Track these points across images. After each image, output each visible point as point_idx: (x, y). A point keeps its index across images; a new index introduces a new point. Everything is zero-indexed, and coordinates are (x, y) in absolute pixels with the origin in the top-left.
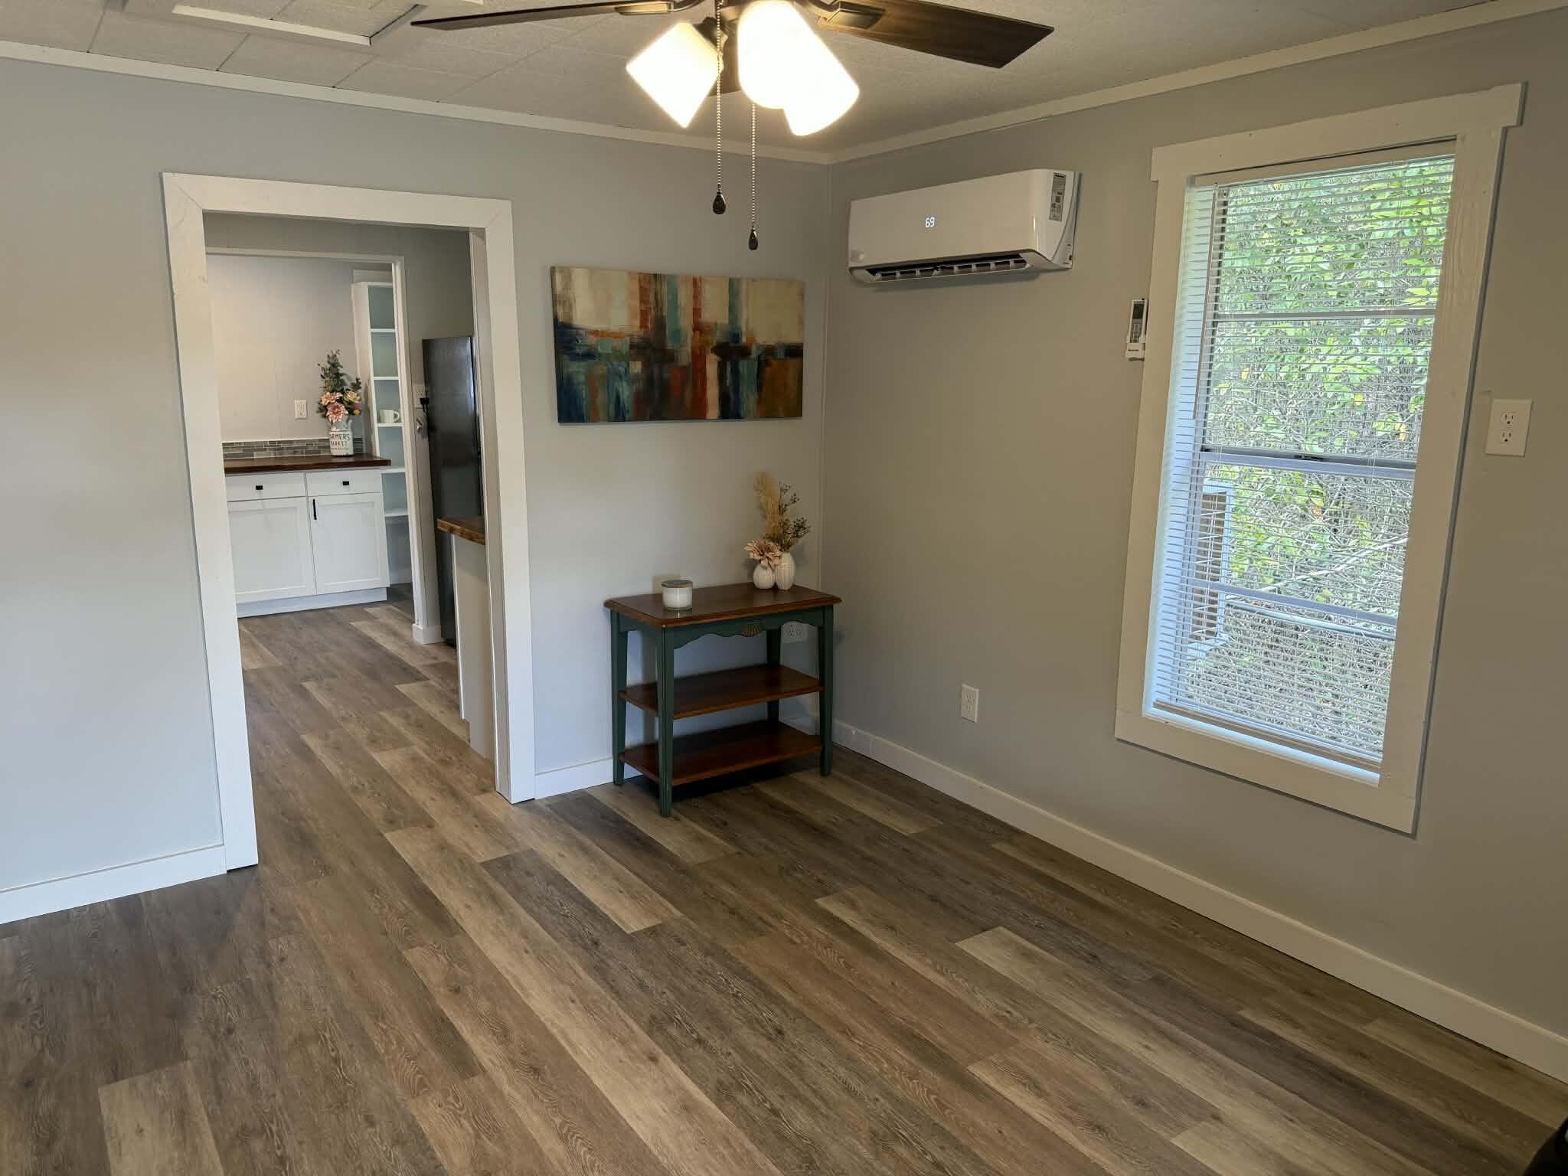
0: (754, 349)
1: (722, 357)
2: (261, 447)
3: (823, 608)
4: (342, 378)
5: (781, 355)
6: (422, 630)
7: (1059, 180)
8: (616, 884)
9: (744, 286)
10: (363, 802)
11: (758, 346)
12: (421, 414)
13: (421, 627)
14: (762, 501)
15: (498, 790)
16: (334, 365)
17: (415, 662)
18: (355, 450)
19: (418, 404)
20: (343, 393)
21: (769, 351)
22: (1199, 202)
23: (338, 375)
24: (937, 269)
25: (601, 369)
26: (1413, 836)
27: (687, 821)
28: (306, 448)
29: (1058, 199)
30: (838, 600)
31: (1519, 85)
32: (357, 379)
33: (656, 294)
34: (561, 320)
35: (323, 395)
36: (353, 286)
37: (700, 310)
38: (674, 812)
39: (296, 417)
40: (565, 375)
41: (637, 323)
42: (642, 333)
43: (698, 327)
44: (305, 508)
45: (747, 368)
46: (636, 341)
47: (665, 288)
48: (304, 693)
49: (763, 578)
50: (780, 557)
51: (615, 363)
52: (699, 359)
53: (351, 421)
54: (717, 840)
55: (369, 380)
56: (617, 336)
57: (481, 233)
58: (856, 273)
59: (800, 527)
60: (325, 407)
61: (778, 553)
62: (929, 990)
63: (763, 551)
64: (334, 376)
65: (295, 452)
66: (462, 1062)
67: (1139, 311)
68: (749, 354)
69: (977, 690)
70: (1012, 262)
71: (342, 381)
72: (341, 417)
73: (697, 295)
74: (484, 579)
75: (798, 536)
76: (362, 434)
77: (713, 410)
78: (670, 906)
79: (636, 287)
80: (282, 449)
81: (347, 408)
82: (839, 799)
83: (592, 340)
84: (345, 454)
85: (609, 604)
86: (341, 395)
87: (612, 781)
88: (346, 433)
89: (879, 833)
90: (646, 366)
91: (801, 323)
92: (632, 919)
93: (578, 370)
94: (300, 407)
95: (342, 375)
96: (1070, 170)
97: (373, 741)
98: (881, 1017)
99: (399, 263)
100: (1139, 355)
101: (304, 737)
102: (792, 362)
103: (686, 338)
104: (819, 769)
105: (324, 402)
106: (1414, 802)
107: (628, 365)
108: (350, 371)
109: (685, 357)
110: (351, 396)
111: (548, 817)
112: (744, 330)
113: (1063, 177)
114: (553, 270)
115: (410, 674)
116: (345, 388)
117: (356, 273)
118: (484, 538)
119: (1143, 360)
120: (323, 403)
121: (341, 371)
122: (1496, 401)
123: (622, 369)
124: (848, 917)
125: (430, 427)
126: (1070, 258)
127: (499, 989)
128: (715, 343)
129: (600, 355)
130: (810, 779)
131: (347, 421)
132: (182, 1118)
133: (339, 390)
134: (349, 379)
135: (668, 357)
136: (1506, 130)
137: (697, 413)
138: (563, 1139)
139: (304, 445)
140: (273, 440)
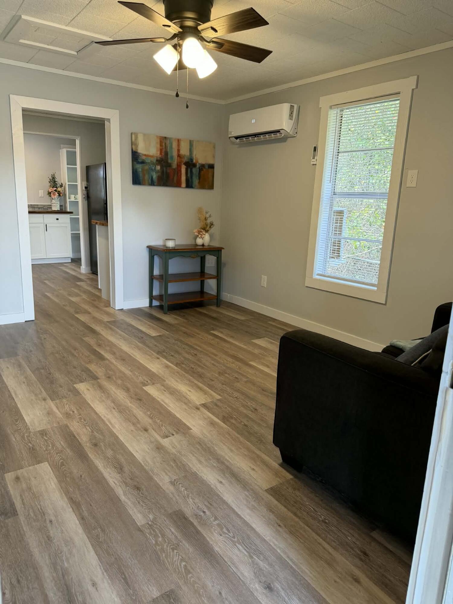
0: (198, 164)
1: (187, 166)
3: (218, 250)
4: (56, 183)
5: (207, 167)
6: (84, 268)
7: (292, 107)
8: (149, 327)
9: (194, 144)
10: (67, 308)
11: (199, 164)
12: (85, 192)
13: (84, 267)
14: (199, 216)
15: (111, 306)
16: (54, 178)
17: (82, 277)
18: (60, 209)
19: (84, 188)
21: (203, 166)
22: (333, 114)
23: (55, 181)
24: (256, 137)
25: (146, 167)
26: (385, 304)
27: (172, 315)
28: (43, 207)
29: (291, 113)
30: (223, 249)
31: (416, 76)
33: (165, 144)
34: (134, 150)
35: (49, 189)
36: (60, 150)
37: (180, 150)
38: (168, 313)
39: (40, 197)
40: (135, 168)
41: (159, 152)
42: (160, 156)
43: (179, 156)
44: (43, 227)
45: (195, 171)
46: (158, 159)
47: (168, 141)
48: (45, 284)
49: (199, 241)
50: (205, 234)
51: (151, 166)
52: (179, 166)
53: (59, 198)
54: (181, 319)
55: (66, 184)
56: (152, 156)
57: (109, 120)
58: (231, 138)
59: (212, 224)
60: (50, 193)
61: (204, 233)
62: (240, 348)
63: (199, 232)
64: (53, 182)
65: (39, 208)
66: (101, 358)
67: (315, 149)
68: (196, 166)
69: (266, 277)
70: (278, 133)
71: (56, 184)
72: (56, 197)
73: (179, 145)
74: (108, 239)
75: (211, 228)
76: (63, 204)
77: (184, 184)
78: (165, 331)
79: (159, 141)
80: (35, 207)
81: (58, 194)
82: (221, 312)
83: (144, 158)
84: (57, 210)
85: (148, 247)
86: (56, 189)
87: (148, 306)
88: (57, 203)
89: (233, 319)
90: (162, 167)
91: (214, 157)
92: (153, 333)
93: (139, 167)
94: (41, 193)
96: (295, 104)
97: (70, 295)
98: (226, 353)
99: (78, 139)
100: (315, 163)
101: (46, 293)
102: (210, 170)
103: (175, 159)
104: (216, 306)
105: (50, 191)
106: (385, 294)
107: (156, 166)
108: (59, 181)
109: (174, 166)
110: (59, 189)
111: (128, 313)
112: (194, 158)
113: (293, 106)
114: (132, 134)
115: (80, 280)
116: (57, 186)
117: (61, 145)
118: (108, 224)
119: (316, 165)
121: (56, 180)
122: (409, 171)
123: (153, 168)
124: (220, 335)
125: (88, 197)
126: (296, 133)
127: (112, 345)
128: (184, 162)
129: (146, 163)
130: (214, 308)
131: (58, 198)
132: (20, 366)
133: (55, 187)
134: (59, 184)
135: (169, 165)
136: (413, 90)
137: (178, 185)
138: (131, 371)
139: (42, 206)
140: (31, 204)
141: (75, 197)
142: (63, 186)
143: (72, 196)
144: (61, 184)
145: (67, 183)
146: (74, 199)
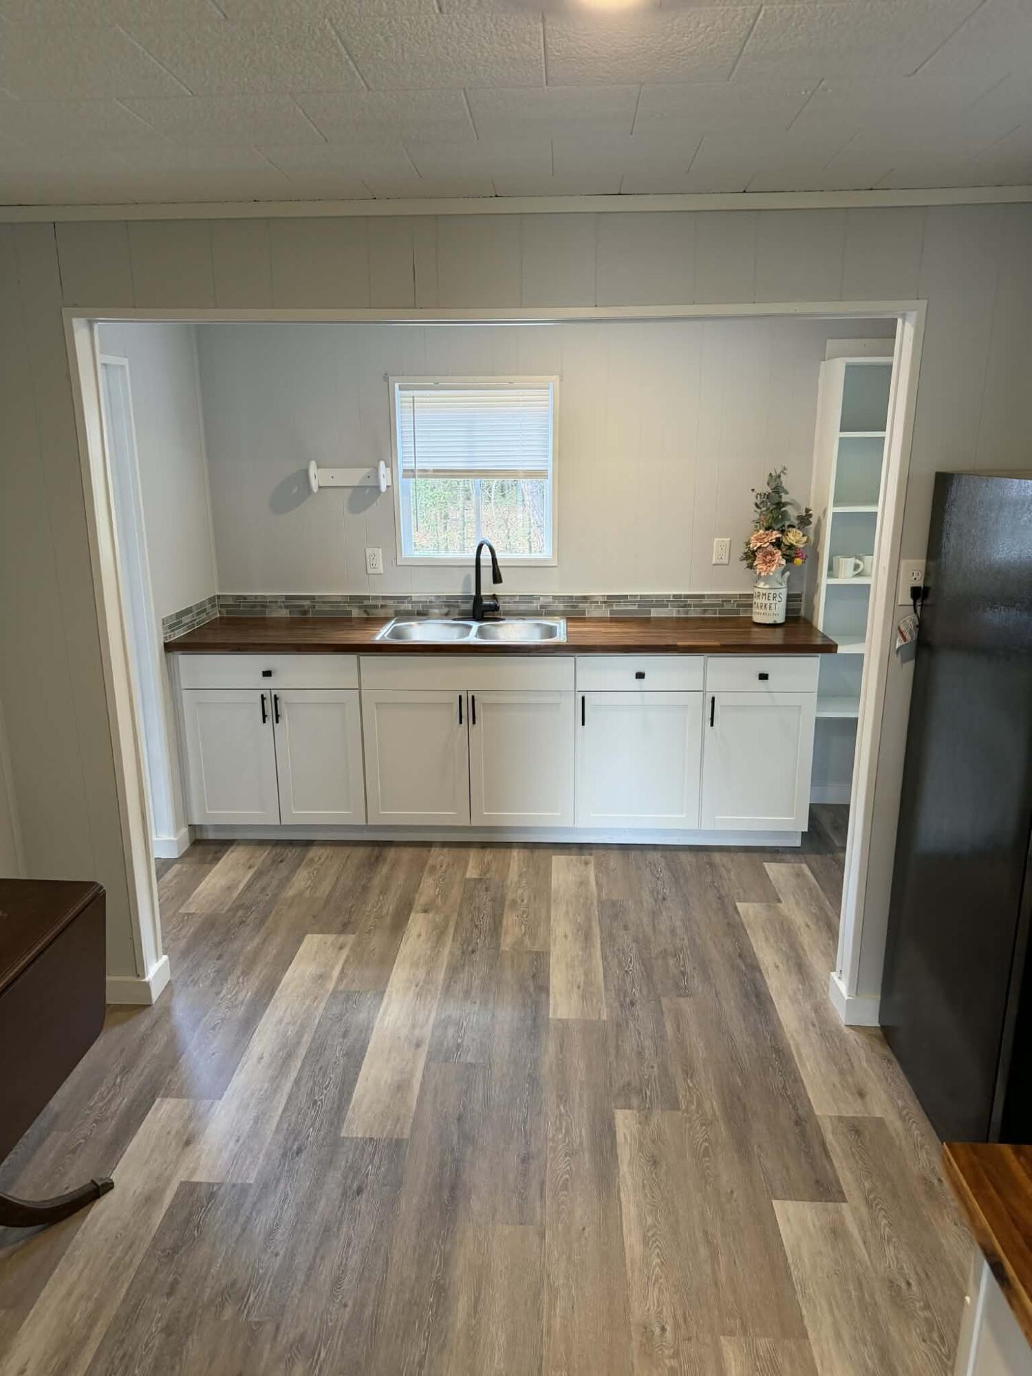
2: (660, 602)
4: (785, 508)
12: (908, 621)
16: (778, 490)
18: (787, 616)
19: (905, 598)
20: (783, 532)
23: (780, 505)
28: (720, 605)
32: (807, 510)
35: (752, 535)
36: (823, 366)
39: (714, 562)
44: (700, 706)
53: (788, 574)
55: (825, 512)
60: (754, 552)
64: (774, 506)
65: (705, 611)
71: (785, 512)
72: (773, 569)
76: (803, 589)
80: (690, 606)
81: (784, 555)
84: (771, 622)
86: (780, 535)
88: (777, 592)
94: (721, 548)
95: (785, 504)
99: (913, 316)
105: (754, 545)
108: (797, 499)
110: (794, 537)
116: (787, 522)
117: (831, 345)
120: (751, 546)
121: (785, 498)
131: (783, 573)
133: (776, 528)
134: (797, 507)
139: (718, 601)
140: (675, 593)
141: (856, 567)
142: (814, 520)
143: (846, 565)
144: (803, 515)
145: (831, 510)
146: (851, 576)
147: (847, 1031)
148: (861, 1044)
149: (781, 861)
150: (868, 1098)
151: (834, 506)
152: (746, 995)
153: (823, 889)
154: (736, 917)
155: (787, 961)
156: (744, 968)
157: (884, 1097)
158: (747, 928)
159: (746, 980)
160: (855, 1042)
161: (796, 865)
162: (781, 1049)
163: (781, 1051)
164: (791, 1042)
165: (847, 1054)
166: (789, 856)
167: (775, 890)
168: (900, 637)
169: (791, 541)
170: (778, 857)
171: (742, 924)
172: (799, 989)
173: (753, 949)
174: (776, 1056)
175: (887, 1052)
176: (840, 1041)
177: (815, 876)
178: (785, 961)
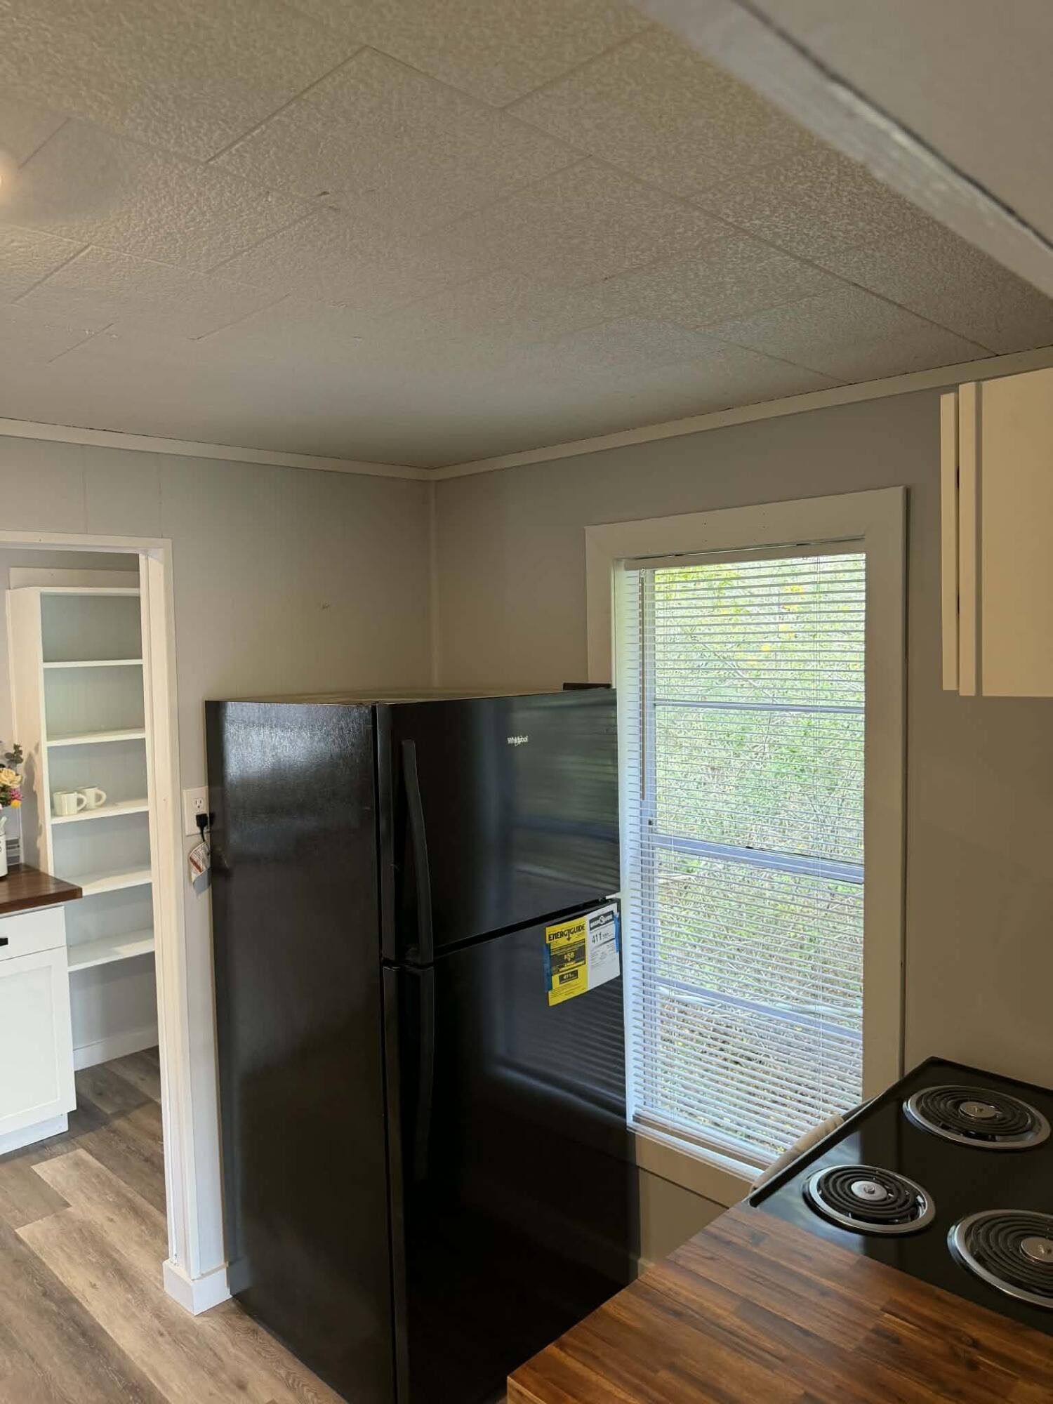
141: (80, 802)
142: (24, 756)
143: (69, 802)
144: (12, 751)
146: (76, 812)
147: (198, 1322)
148: (218, 1328)
149: (52, 1156)
150: (250, 1387)
151: (48, 740)
152: (71, 1340)
153: (112, 1170)
154: (22, 1247)
155: (104, 1274)
156: (55, 1308)
157: (264, 1375)
158: (40, 1255)
159: (62, 1321)
160: (212, 1330)
161: (70, 1154)
162: (136, 1384)
163: (137, 1387)
164: (145, 1370)
165: (211, 1349)
166: (59, 1147)
167: (57, 1194)
168: (194, 868)
169: (3, 782)
170: (46, 1152)
171: (33, 1253)
172: (129, 1300)
173: (57, 1278)
174: (133, 1396)
175: (248, 1323)
176: (197, 1337)
177: (98, 1159)
178: (100, 1275)
